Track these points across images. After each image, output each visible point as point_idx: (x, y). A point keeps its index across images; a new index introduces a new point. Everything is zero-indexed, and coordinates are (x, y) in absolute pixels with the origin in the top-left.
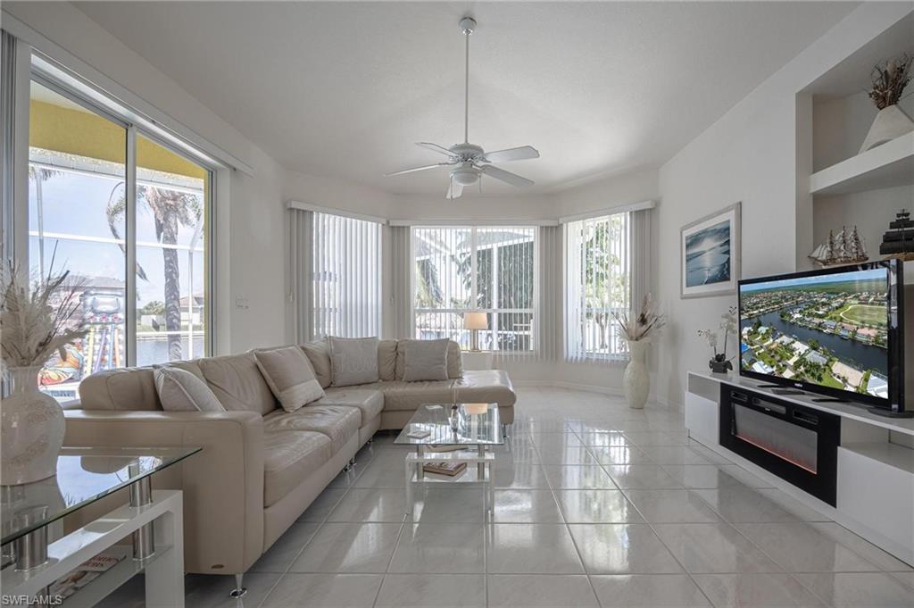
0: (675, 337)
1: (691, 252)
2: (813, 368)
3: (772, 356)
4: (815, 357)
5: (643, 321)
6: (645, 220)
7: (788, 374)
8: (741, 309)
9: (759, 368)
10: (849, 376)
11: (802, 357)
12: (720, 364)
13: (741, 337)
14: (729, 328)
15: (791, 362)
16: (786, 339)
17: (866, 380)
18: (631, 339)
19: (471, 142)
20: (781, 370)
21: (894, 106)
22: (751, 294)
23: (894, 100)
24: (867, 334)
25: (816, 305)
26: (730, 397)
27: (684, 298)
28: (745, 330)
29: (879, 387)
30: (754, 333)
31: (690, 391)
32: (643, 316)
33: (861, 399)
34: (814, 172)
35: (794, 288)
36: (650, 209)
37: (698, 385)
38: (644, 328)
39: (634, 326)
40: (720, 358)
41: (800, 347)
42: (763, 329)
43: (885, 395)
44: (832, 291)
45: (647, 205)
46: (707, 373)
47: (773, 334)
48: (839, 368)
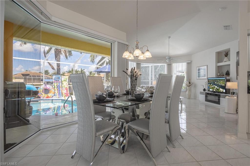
0: (195, 86)
2: (218, 89)
3: (213, 88)
4: (218, 88)
5: (190, 83)
7: (215, 90)
8: (208, 82)
9: (211, 90)
10: (221, 90)
11: (216, 88)
12: (204, 90)
13: (208, 86)
14: (206, 84)
15: (215, 89)
16: (214, 86)
17: (223, 90)
18: (188, 86)
20: (214, 90)
21: (226, 57)
22: (210, 80)
24: (223, 85)
25: (218, 81)
26: (207, 94)
27: (197, 79)
28: (209, 85)
29: (224, 91)
30: (210, 85)
31: (200, 94)
32: (190, 82)
33: (223, 93)
34: (218, 63)
35: (215, 79)
36: (190, 63)
37: (201, 93)
38: (190, 84)
39: (188, 84)
40: (205, 89)
41: (216, 87)
42: (211, 85)
43: (225, 92)
44: (220, 80)
46: (203, 91)
47: (213, 85)
48: (220, 89)
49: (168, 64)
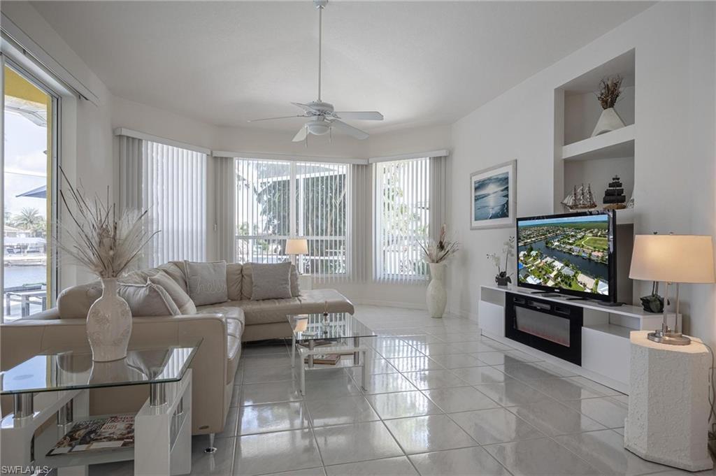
0: (465, 260)
1: (479, 193)
2: (566, 279)
3: (540, 271)
4: (568, 271)
5: (441, 246)
6: (441, 164)
7: (550, 284)
8: (518, 238)
9: (531, 280)
10: (587, 282)
11: (559, 271)
12: (502, 279)
13: (518, 258)
14: (509, 252)
15: (552, 275)
16: (549, 260)
17: (597, 284)
18: (433, 261)
19: (324, 101)
20: (546, 281)
21: (611, 109)
22: (526, 228)
23: (612, 105)
24: (597, 255)
25: (567, 237)
26: (512, 302)
27: (472, 229)
28: (522, 254)
29: (603, 289)
30: (529, 255)
31: (482, 300)
32: (441, 243)
33: (594, 296)
34: (565, 144)
35: (556, 225)
36: (445, 157)
37: (488, 295)
38: (443, 253)
39: (435, 250)
40: (503, 274)
41: (558, 265)
42: (534, 253)
43: (606, 293)
44: (577, 227)
45: (443, 153)
46: (494, 286)
47: (540, 256)
48: (582, 278)
49: (358, 165)
